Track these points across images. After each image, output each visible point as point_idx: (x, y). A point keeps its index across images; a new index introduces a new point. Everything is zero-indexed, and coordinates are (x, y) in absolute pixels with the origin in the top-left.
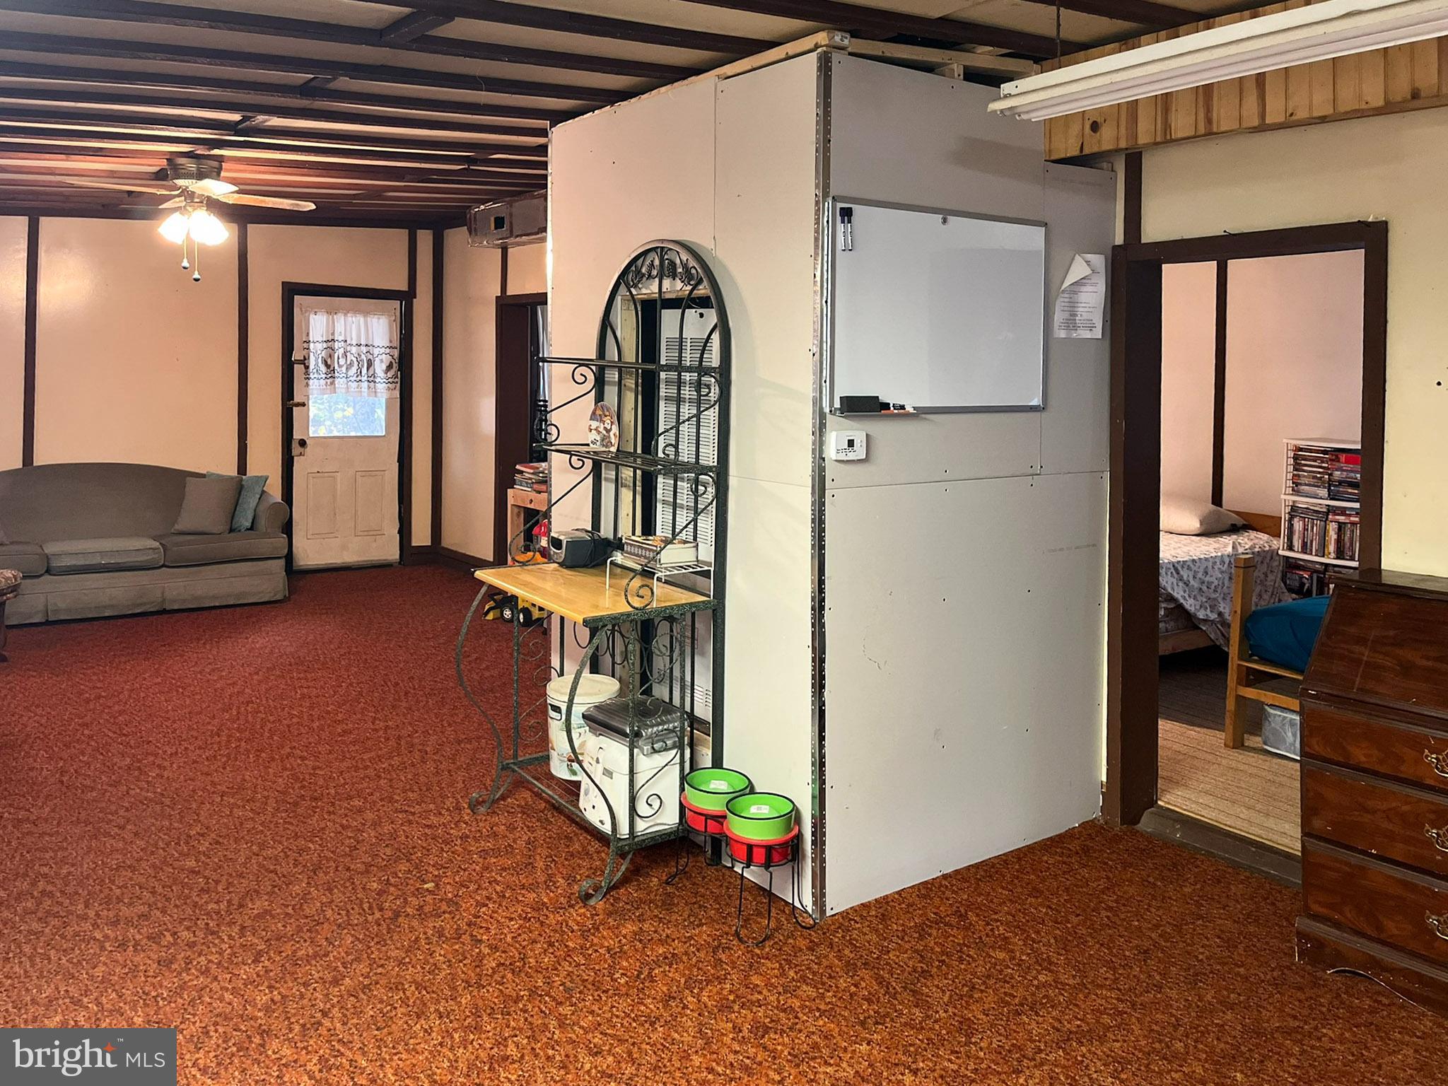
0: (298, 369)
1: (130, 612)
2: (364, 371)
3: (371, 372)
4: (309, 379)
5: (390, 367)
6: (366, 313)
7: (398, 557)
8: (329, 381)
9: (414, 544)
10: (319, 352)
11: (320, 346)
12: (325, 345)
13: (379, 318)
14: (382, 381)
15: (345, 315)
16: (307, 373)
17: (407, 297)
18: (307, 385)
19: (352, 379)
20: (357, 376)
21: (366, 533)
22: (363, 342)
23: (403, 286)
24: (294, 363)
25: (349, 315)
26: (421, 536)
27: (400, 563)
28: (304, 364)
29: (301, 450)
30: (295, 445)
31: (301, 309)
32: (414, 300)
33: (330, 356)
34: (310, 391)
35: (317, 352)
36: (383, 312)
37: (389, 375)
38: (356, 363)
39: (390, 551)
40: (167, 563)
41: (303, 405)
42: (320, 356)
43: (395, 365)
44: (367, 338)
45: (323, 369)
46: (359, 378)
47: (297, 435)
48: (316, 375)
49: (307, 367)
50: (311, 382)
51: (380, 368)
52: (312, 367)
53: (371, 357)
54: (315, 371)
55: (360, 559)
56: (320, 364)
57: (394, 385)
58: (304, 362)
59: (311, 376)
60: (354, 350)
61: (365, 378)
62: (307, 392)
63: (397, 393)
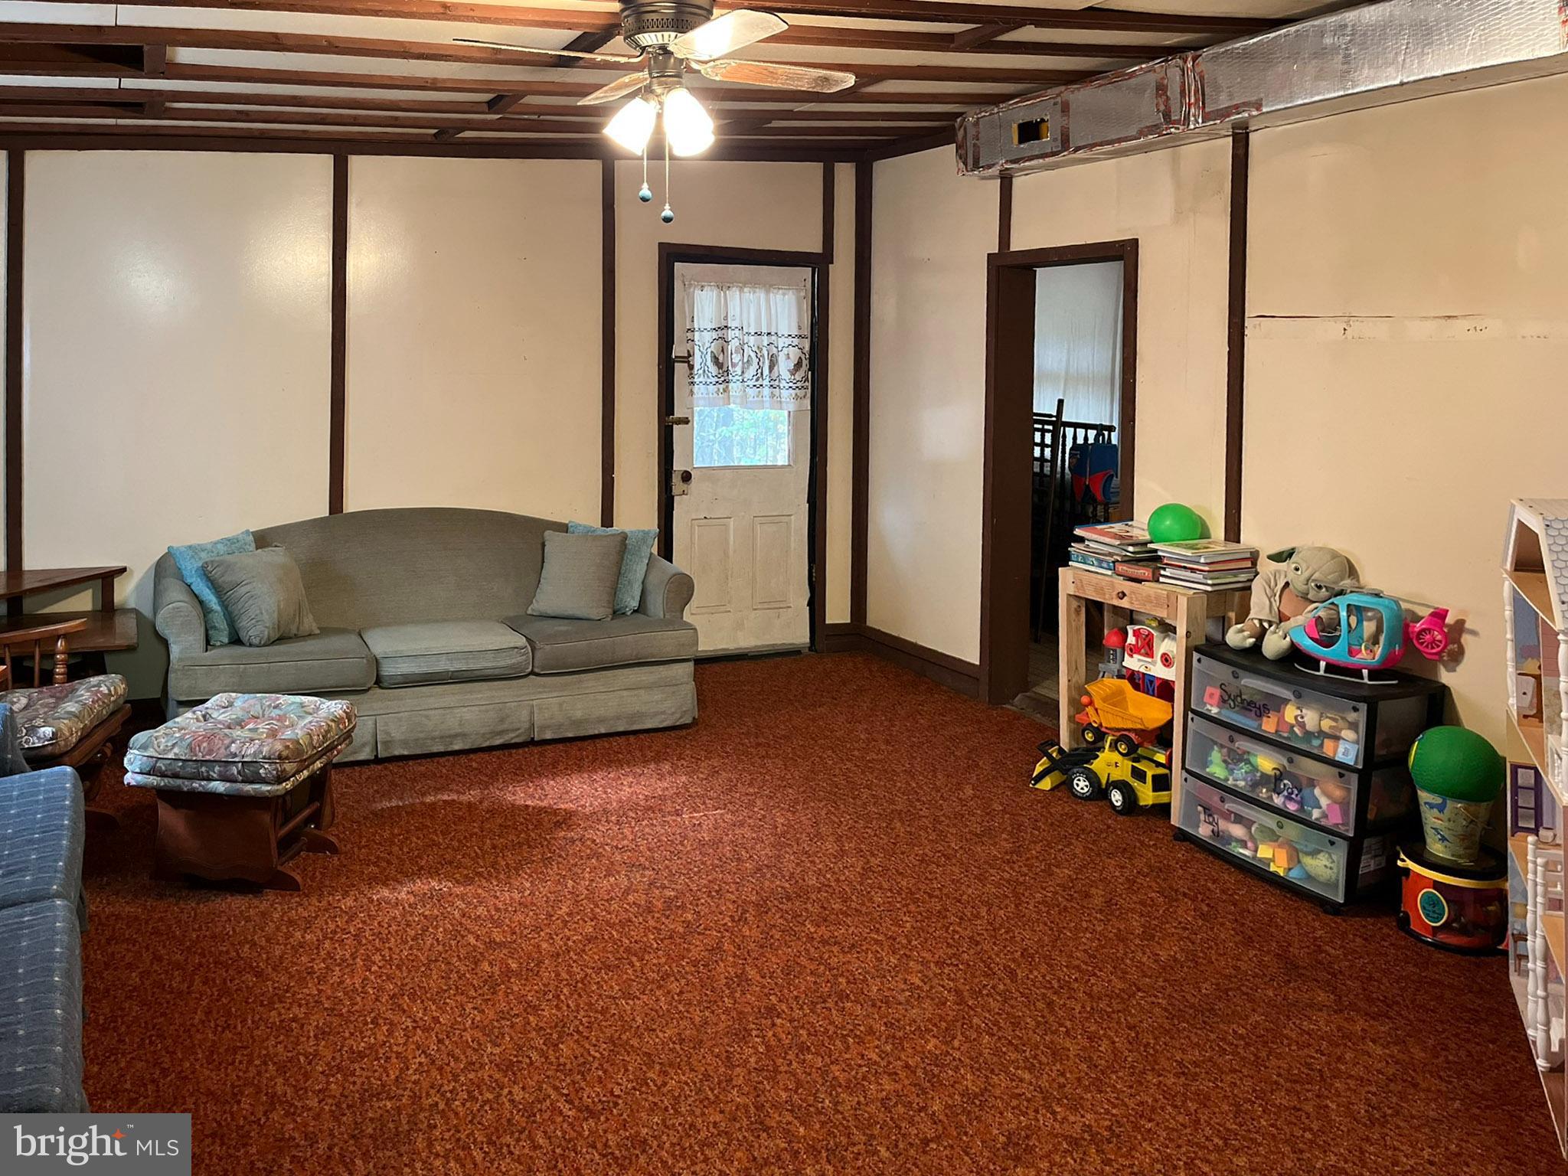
0: (680, 369)
1: (487, 744)
2: (766, 371)
3: (775, 374)
4: (693, 383)
5: (798, 365)
6: (769, 287)
7: (808, 640)
8: (721, 387)
9: (828, 621)
10: (708, 345)
11: (709, 336)
12: (715, 335)
13: (784, 294)
14: (787, 386)
15: (741, 290)
16: (691, 375)
17: (819, 263)
18: (692, 393)
19: (749, 383)
20: (757, 380)
21: (766, 606)
22: (765, 330)
23: (815, 246)
24: (674, 362)
25: (746, 290)
26: (838, 611)
27: (810, 649)
28: (688, 362)
29: (684, 486)
30: (676, 479)
31: (683, 282)
32: (830, 265)
33: (723, 351)
34: (695, 402)
35: (703, 345)
36: (789, 285)
37: (798, 377)
38: (756, 361)
39: (799, 634)
40: (536, 670)
41: (686, 421)
42: (709, 350)
43: (805, 362)
44: (769, 324)
45: (713, 369)
46: (760, 382)
47: (678, 466)
48: (701, 379)
49: (691, 367)
50: (696, 388)
51: (784, 367)
52: (697, 366)
53: (775, 351)
54: (701, 372)
55: (759, 643)
56: (709, 363)
57: (803, 391)
58: (687, 359)
59: (696, 380)
60: (752, 340)
61: (766, 382)
62: (692, 403)
63: (807, 403)
